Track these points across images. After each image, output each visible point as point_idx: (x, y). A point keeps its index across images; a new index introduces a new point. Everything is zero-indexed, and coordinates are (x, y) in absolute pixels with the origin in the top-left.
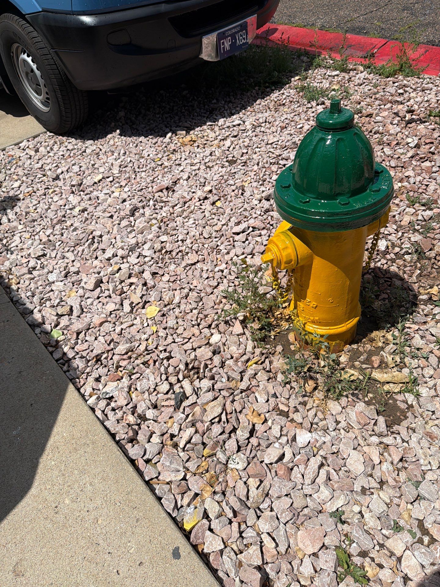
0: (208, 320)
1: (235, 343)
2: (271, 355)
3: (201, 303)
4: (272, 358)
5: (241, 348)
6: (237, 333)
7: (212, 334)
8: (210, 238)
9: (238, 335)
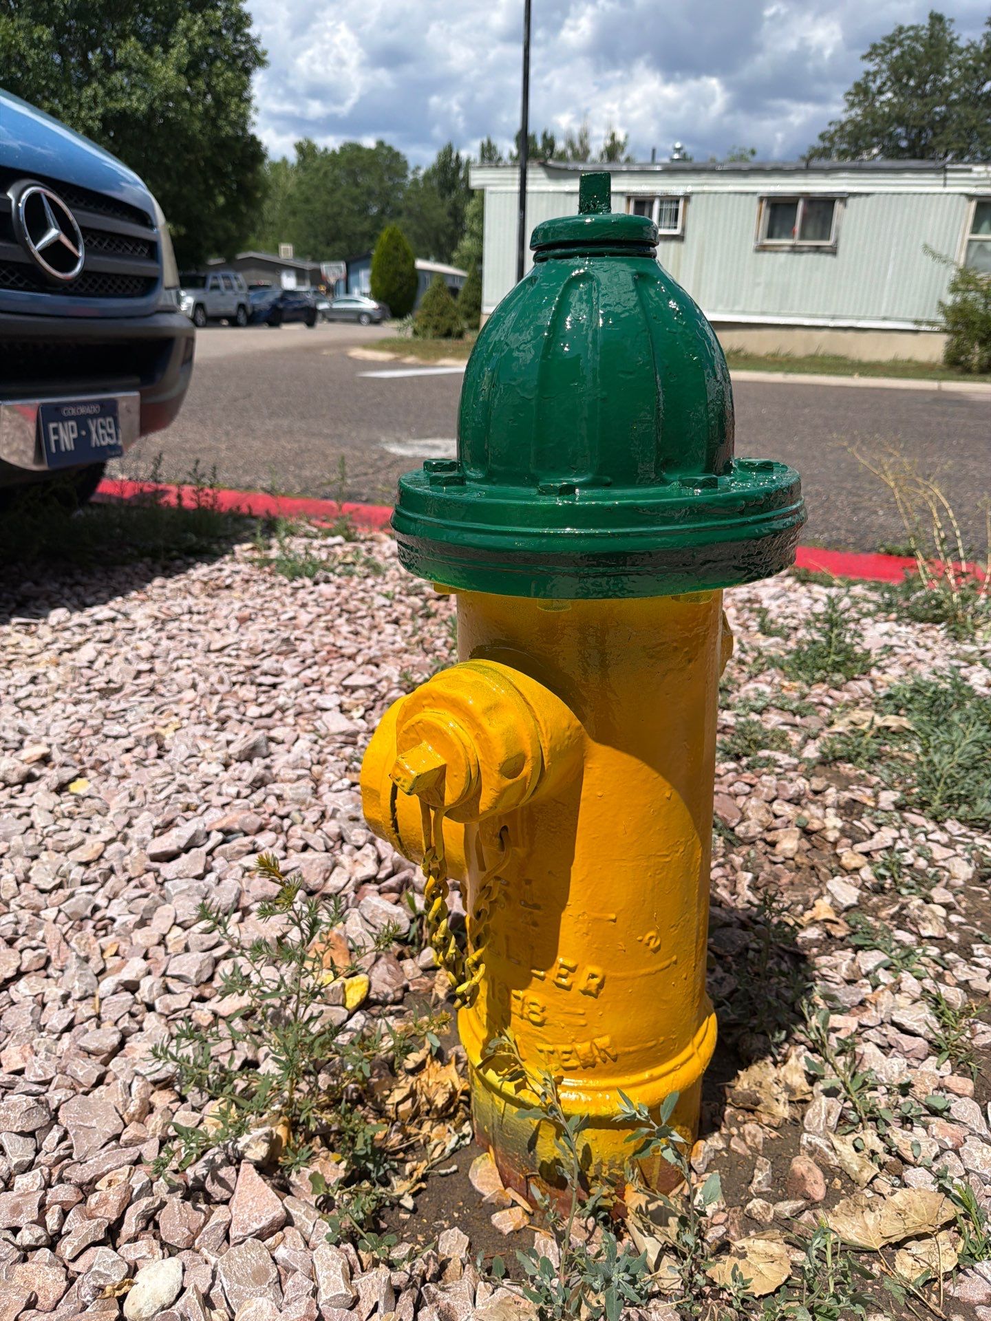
0: (104, 1201)
1: (259, 1276)
2: (432, 1288)
3: (55, 1133)
4: (445, 1298)
5: (290, 1294)
6: (256, 1226)
7: (133, 1270)
8: (60, 886)
9: (261, 1236)
